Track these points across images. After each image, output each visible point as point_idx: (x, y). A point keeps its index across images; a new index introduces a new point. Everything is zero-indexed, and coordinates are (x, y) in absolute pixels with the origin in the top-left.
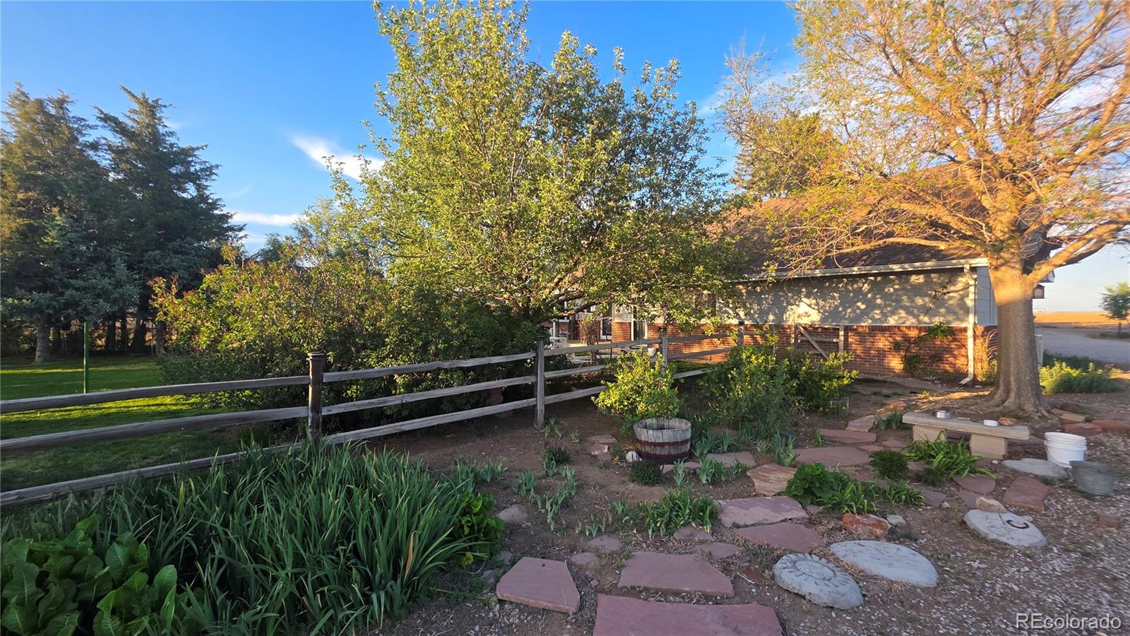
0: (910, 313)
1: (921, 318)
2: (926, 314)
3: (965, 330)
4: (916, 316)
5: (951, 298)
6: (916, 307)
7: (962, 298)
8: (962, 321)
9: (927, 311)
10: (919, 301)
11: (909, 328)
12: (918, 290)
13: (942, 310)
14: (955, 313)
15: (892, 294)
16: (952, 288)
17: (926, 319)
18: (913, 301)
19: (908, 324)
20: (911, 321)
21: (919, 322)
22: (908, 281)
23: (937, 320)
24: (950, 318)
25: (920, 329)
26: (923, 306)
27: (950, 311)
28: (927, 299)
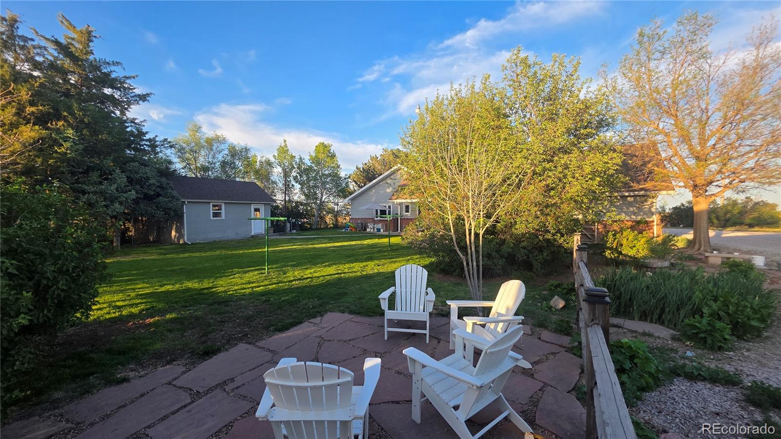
0: (626, 214)
1: (632, 216)
2: (634, 215)
3: (653, 221)
4: (630, 216)
5: (645, 208)
6: (630, 212)
7: (650, 208)
8: (650, 218)
9: (635, 214)
10: (631, 209)
11: (627, 221)
12: (630, 204)
13: (642, 213)
14: (647, 215)
15: (619, 206)
16: (646, 204)
17: (634, 217)
18: (628, 209)
19: (627, 219)
20: (628, 218)
21: (631, 218)
22: (626, 200)
23: (639, 218)
24: (645, 217)
25: (633, 222)
26: (633, 211)
27: (645, 213)
28: (635, 208)
